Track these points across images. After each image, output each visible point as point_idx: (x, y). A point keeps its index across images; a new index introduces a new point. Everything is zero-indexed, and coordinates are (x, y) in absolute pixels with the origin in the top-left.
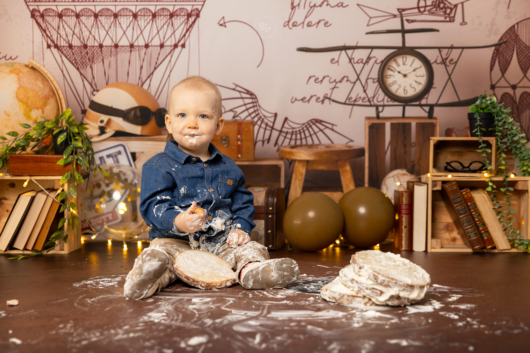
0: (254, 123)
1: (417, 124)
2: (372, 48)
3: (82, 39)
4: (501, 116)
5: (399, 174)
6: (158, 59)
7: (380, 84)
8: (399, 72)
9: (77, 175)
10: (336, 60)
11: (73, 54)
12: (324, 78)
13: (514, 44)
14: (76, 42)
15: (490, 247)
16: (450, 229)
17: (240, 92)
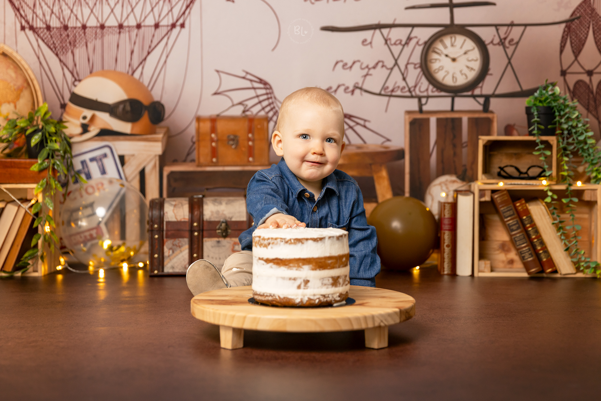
0: (268, 119)
1: (470, 120)
2: (413, 26)
3: (61, 19)
4: (564, 111)
5: (447, 181)
6: (152, 41)
7: (423, 70)
8: (447, 56)
9: (53, 183)
10: (369, 41)
11: (51, 37)
12: (354, 63)
13: (590, 20)
14: (55, 23)
15: (549, 270)
16: (506, 248)
17: (251, 81)
